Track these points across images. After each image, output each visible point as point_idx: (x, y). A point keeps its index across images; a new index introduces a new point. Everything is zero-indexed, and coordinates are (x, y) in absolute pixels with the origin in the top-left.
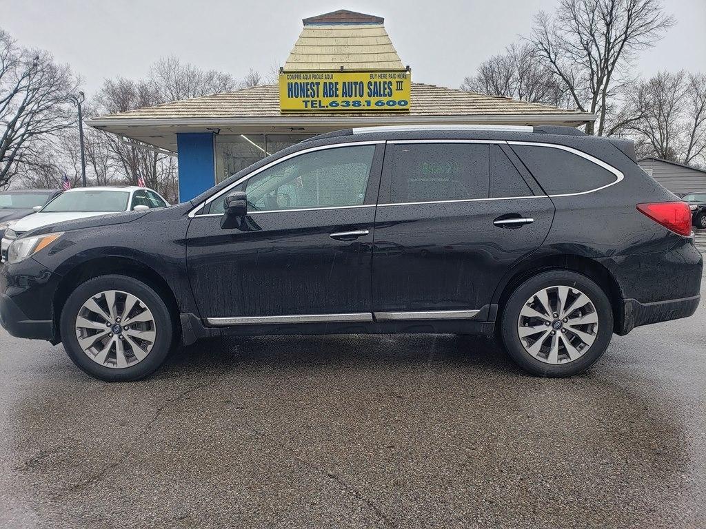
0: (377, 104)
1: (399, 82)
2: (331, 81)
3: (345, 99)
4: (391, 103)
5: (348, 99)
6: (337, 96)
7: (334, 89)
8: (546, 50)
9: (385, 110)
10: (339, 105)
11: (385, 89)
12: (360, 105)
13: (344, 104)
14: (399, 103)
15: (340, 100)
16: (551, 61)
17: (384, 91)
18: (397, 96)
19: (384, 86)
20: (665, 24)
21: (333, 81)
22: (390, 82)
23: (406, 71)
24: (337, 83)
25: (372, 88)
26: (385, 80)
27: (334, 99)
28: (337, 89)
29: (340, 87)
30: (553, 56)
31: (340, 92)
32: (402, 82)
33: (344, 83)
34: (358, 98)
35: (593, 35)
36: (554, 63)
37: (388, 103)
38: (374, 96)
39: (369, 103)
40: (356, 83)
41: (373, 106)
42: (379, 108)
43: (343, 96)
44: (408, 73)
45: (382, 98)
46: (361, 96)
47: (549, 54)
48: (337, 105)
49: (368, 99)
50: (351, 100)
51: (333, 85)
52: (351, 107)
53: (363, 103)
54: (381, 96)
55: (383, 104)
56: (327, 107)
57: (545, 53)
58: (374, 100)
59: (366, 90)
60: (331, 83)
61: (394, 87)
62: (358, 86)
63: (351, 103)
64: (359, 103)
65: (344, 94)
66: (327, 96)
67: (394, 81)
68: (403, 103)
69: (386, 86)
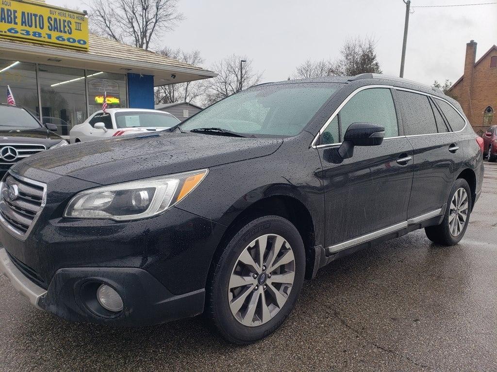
0: (58, 38)
1: (78, 23)
2: (9, 8)
3: (24, 27)
4: (71, 40)
5: (28, 28)
6: (16, 23)
7: (12, 16)
8: (102, 17)
9: (66, 45)
10: (18, 32)
11: (65, 26)
12: (41, 37)
13: (24, 32)
14: (79, 41)
15: (19, 27)
16: (107, 26)
17: (64, 29)
18: (76, 35)
19: (64, 24)
20: (179, 17)
21: (12, 8)
22: (69, 22)
23: (84, 15)
24: (15, 12)
25: (52, 23)
26: (65, 19)
27: (12, 26)
28: (15, 17)
29: (19, 15)
30: (108, 23)
31: (19, 20)
32: (80, 24)
33: (23, 13)
34: (38, 30)
35: (134, 14)
36: (109, 28)
37: (68, 40)
38: (54, 31)
39: (49, 36)
40: (36, 15)
41: (54, 40)
42: (60, 42)
43: (22, 25)
44: (86, 16)
45: (62, 34)
46: (42, 28)
47: (105, 20)
48: (16, 32)
49: (49, 32)
50: (32, 30)
51: (11, 13)
52: (31, 37)
53: (43, 35)
54: (61, 31)
55: (64, 40)
56: (5, 32)
57: (101, 19)
58: (55, 34)
59: (46, 24)
60: (8, 10)
61: (73, 26)
62: (38, 18)
63: (31, 33)
64: (40, 35)
65: (23, 23)
66: (5, 22)
67: (73, 21)
68: (82, 42)
69: (66, 24)
